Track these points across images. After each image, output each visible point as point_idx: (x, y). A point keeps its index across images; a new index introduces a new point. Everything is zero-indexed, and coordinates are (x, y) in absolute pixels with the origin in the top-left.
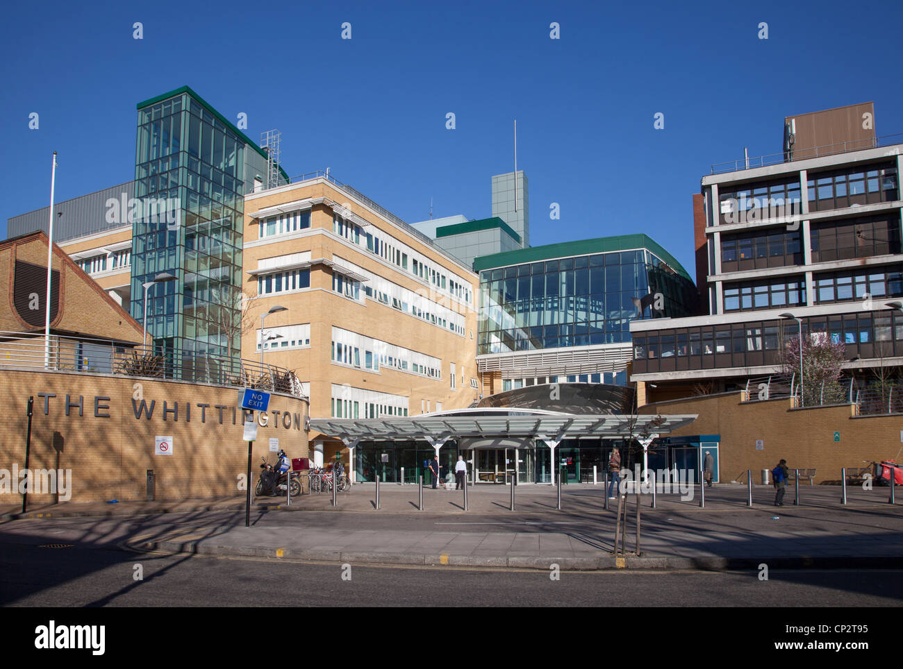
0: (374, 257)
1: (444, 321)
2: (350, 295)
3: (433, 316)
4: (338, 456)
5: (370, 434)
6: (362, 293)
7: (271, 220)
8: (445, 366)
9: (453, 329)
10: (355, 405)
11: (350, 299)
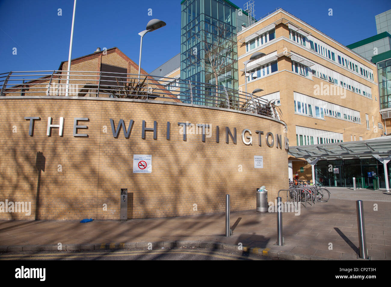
0: (315, 53)
1: (359, 90)
2: (303, 74)
3: (352, 87)
4: (302, 170)
5: (327, 155)
6: (310, 73)
7: (252, 42)
8: (363, 116)
9: (365, 95)
10: (311, 139)
11: (303, 76)
